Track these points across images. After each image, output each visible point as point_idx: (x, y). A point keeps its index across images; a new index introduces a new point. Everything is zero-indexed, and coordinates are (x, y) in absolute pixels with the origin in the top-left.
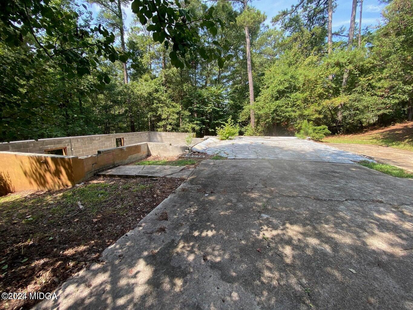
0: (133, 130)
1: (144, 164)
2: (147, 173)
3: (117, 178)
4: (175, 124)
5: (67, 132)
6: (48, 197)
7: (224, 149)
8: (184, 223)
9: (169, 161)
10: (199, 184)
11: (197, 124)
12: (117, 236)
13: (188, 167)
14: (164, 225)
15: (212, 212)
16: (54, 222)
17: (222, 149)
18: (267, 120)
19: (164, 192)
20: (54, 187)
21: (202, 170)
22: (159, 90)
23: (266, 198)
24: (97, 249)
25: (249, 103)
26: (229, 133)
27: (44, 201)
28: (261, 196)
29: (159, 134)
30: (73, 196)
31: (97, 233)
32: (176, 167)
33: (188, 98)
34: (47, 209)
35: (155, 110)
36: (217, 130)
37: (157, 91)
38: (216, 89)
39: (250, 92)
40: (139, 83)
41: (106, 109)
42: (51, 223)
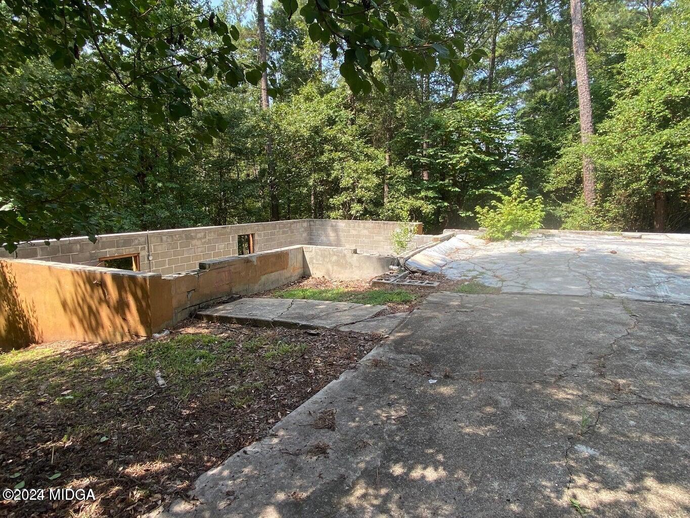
0: (276, 216)
1: (293, 296)
2: (298, 318)
3: (235, 326)
4: (371, 200)
5: (142, 221)
6: (101, 356)
7: (495, 267)
8: (371, 442)
9: (348, 292)
10: (417, 353)
11: (426, 198)
12: (227, 451)
13: (392, 308)
14: (326, 441)
15: (442, 425)
16: (111, 408)
17: (488, 266)
18: (635, 186)
19: (331, 365)
20: (113, 336)
21: (429, 319)
22: (337, 119)
23: (596, 403)
24: (185, 473)
25: (577, 137)
26: (512, 222)
27: (94, 364)
28: (584, 397)
29: (332, 226)
30: (147, 357)
31: (187, 439)
32: (364, 307)
33: (405, 134)
34: (100, 380)
35: (326, 168)
36: (478, 213)
37: (331, 122)
38: (483, 105)
39: (581, 108)
40: (293, 107)
41: (221, 168)
42: (106, 410)
